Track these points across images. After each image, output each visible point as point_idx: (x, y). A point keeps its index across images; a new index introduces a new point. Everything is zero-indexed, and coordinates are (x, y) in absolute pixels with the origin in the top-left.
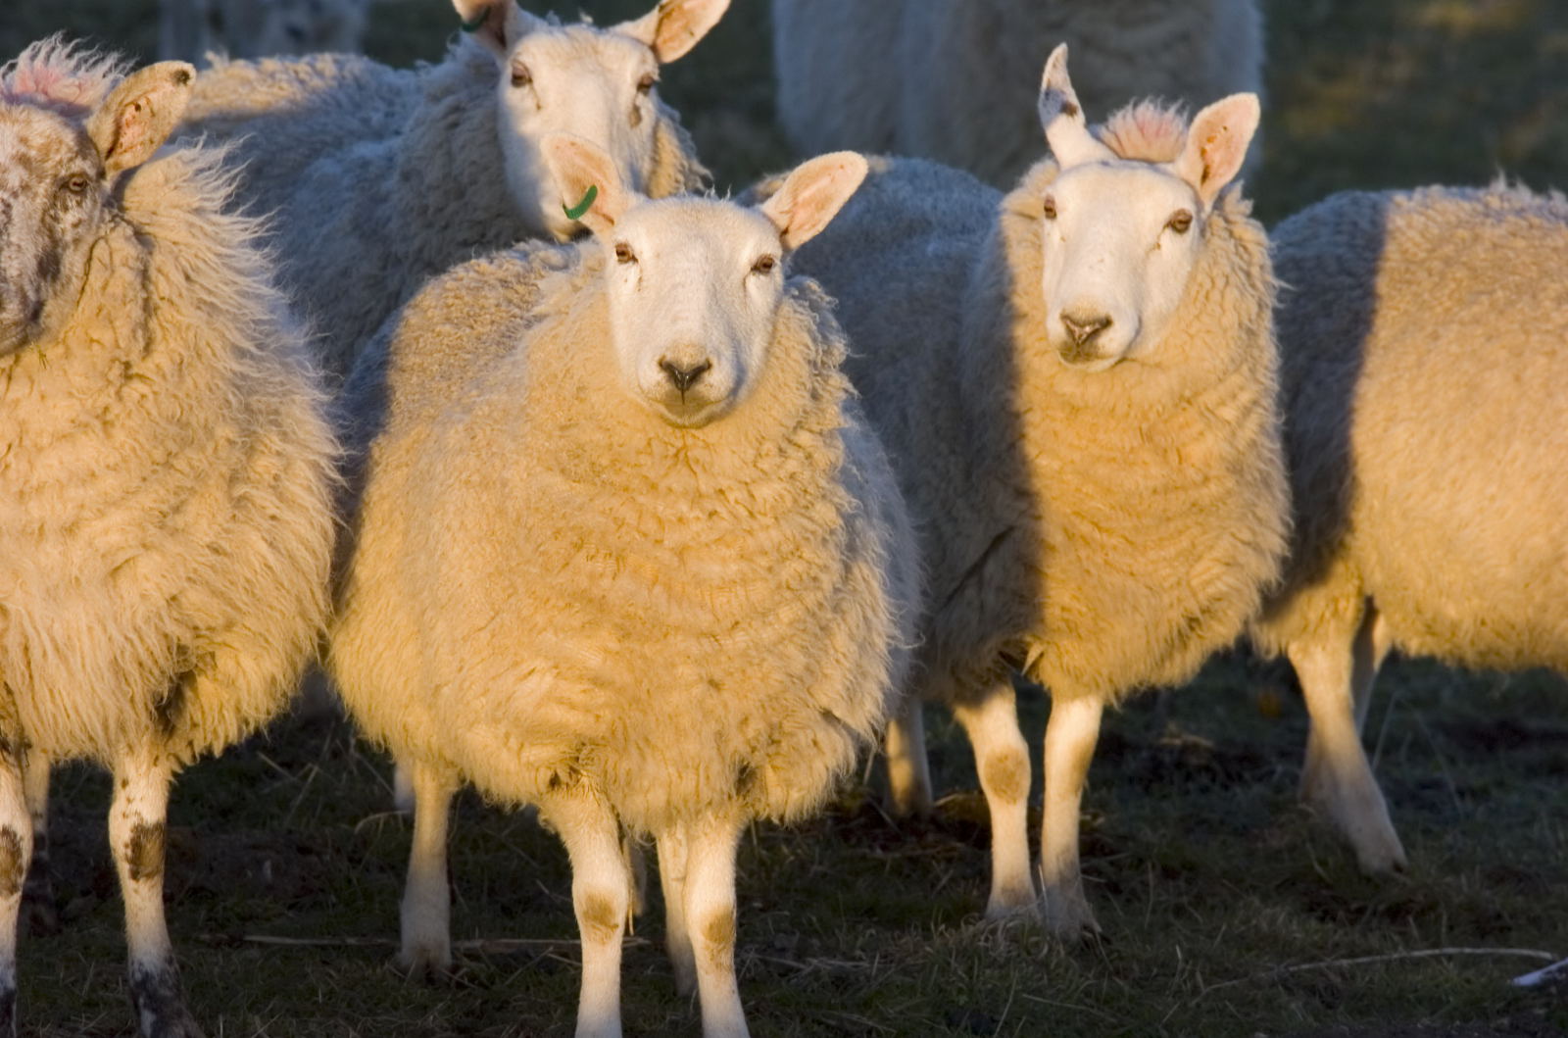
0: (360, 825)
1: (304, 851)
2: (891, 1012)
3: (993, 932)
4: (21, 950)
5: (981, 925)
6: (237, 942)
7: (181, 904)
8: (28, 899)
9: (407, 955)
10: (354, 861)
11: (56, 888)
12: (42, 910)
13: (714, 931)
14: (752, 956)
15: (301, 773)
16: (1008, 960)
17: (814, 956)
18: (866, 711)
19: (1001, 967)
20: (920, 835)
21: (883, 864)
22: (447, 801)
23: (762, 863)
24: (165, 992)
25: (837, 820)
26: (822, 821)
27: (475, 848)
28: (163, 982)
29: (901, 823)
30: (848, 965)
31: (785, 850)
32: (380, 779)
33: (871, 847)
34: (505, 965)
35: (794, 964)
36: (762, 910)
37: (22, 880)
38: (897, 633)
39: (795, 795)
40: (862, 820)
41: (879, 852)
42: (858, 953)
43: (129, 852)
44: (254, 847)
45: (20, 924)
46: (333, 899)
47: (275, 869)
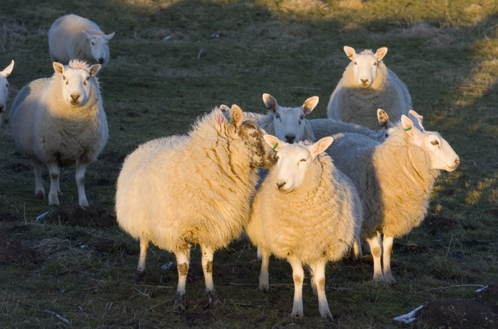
0: (251, 262)
1: (240, 267)
2: (355, 298)
3: (375, 282)
4: (186, 286)
5: (372, 281)
6: (228, 284)
7: (217, 277)
8: (188, 276)
9: (260, 287)
10: (250, 269)
11: (193, 274)
12: (190, 278)
13: (321, 283)
14: (327, 287)
15: (240, 251)
16: (378, 288)
17: (340, 287)
18: (349, 239)
19: (376, 289)
20: (360, 263)
21: (353, 269)
22: (268, 258)
23: (329, 269)
24: (214, 294)
25: (344, 261)
26: (341, 261)
27: (273, 266)
28: (213, 292)
29: (357, 261)
30: (346, 289)
31: (334, 266)
32: (255, 253)
33: (351, 266)
34: (280, 289)
35: (336, 289)
36: (330, 278)
37: (187, 273)
38: (355, 224)
39: (336, 256)
40: (349, 260)
41: (352, 267)
42: (348, 286)
43: (207, 267)
44: (230, 266)
45: (186, 281)
46: (246, 276)
47: (235, 270)
